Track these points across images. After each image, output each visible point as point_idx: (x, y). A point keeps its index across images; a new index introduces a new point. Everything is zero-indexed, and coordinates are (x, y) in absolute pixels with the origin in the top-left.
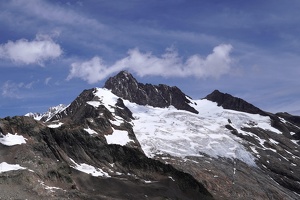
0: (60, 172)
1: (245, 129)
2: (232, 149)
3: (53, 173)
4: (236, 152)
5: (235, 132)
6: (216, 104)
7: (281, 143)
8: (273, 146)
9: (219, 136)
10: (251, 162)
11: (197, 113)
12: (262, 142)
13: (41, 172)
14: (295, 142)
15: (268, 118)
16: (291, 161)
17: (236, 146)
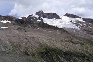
0: (21, 28)
1: (76, 22)
2: (73, 26)
3: (19, 28)
4: (74, 27)
5: (73, 23)
6: (67, 17)
7: (86, 24)
8: (84, 25)
9: (69, 24)
10: (79, 29)
11: (62, 19)
12: (81, 25)
13: (15, 28)
14: (90, 24)
15: (82, 19)
16: (90, 28)
17: (74, 26)
